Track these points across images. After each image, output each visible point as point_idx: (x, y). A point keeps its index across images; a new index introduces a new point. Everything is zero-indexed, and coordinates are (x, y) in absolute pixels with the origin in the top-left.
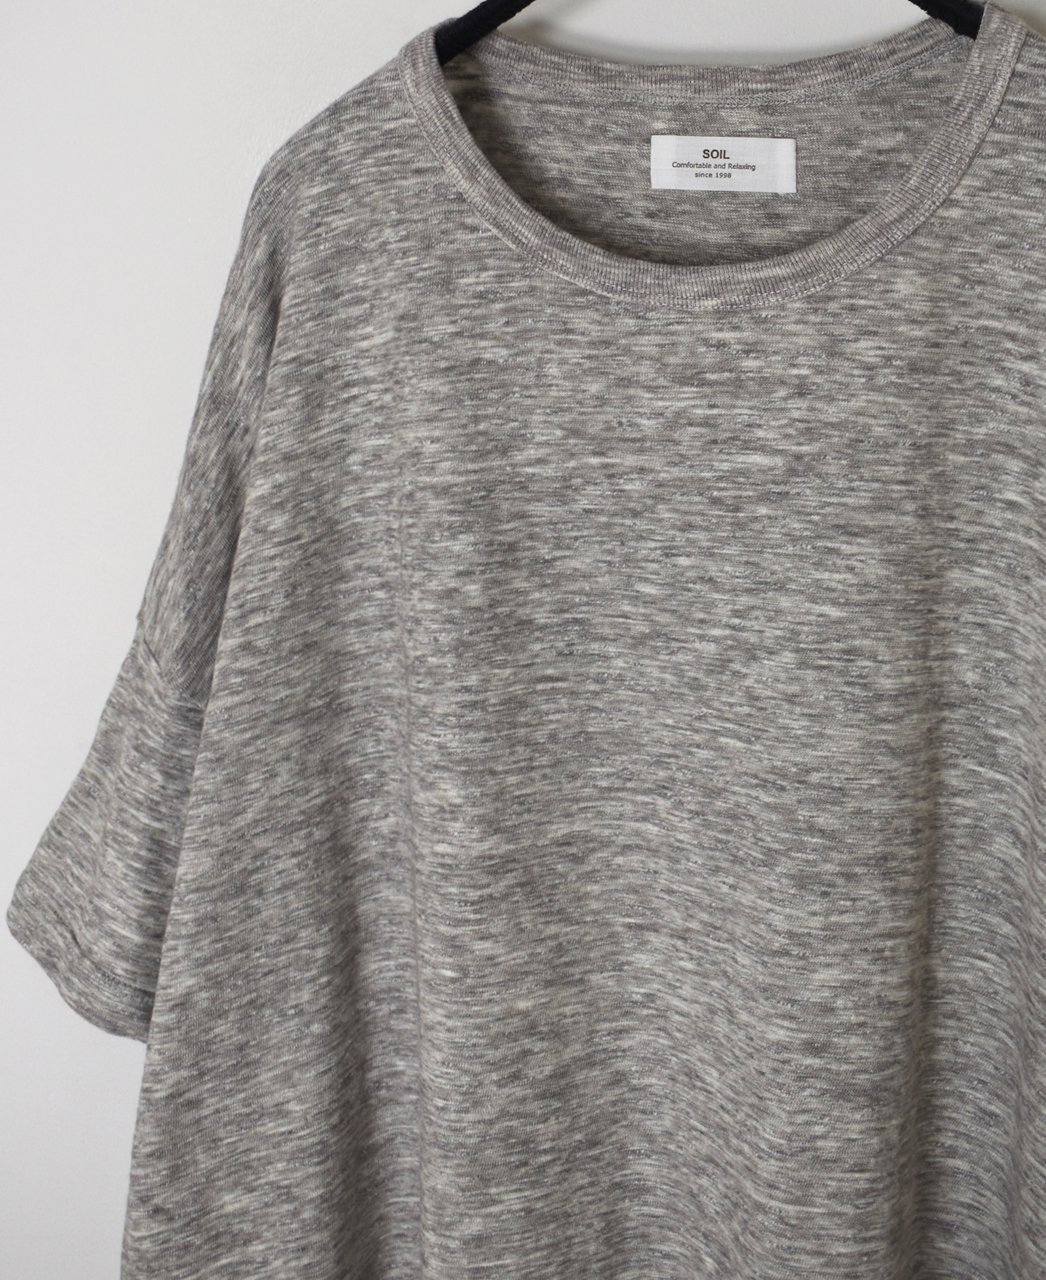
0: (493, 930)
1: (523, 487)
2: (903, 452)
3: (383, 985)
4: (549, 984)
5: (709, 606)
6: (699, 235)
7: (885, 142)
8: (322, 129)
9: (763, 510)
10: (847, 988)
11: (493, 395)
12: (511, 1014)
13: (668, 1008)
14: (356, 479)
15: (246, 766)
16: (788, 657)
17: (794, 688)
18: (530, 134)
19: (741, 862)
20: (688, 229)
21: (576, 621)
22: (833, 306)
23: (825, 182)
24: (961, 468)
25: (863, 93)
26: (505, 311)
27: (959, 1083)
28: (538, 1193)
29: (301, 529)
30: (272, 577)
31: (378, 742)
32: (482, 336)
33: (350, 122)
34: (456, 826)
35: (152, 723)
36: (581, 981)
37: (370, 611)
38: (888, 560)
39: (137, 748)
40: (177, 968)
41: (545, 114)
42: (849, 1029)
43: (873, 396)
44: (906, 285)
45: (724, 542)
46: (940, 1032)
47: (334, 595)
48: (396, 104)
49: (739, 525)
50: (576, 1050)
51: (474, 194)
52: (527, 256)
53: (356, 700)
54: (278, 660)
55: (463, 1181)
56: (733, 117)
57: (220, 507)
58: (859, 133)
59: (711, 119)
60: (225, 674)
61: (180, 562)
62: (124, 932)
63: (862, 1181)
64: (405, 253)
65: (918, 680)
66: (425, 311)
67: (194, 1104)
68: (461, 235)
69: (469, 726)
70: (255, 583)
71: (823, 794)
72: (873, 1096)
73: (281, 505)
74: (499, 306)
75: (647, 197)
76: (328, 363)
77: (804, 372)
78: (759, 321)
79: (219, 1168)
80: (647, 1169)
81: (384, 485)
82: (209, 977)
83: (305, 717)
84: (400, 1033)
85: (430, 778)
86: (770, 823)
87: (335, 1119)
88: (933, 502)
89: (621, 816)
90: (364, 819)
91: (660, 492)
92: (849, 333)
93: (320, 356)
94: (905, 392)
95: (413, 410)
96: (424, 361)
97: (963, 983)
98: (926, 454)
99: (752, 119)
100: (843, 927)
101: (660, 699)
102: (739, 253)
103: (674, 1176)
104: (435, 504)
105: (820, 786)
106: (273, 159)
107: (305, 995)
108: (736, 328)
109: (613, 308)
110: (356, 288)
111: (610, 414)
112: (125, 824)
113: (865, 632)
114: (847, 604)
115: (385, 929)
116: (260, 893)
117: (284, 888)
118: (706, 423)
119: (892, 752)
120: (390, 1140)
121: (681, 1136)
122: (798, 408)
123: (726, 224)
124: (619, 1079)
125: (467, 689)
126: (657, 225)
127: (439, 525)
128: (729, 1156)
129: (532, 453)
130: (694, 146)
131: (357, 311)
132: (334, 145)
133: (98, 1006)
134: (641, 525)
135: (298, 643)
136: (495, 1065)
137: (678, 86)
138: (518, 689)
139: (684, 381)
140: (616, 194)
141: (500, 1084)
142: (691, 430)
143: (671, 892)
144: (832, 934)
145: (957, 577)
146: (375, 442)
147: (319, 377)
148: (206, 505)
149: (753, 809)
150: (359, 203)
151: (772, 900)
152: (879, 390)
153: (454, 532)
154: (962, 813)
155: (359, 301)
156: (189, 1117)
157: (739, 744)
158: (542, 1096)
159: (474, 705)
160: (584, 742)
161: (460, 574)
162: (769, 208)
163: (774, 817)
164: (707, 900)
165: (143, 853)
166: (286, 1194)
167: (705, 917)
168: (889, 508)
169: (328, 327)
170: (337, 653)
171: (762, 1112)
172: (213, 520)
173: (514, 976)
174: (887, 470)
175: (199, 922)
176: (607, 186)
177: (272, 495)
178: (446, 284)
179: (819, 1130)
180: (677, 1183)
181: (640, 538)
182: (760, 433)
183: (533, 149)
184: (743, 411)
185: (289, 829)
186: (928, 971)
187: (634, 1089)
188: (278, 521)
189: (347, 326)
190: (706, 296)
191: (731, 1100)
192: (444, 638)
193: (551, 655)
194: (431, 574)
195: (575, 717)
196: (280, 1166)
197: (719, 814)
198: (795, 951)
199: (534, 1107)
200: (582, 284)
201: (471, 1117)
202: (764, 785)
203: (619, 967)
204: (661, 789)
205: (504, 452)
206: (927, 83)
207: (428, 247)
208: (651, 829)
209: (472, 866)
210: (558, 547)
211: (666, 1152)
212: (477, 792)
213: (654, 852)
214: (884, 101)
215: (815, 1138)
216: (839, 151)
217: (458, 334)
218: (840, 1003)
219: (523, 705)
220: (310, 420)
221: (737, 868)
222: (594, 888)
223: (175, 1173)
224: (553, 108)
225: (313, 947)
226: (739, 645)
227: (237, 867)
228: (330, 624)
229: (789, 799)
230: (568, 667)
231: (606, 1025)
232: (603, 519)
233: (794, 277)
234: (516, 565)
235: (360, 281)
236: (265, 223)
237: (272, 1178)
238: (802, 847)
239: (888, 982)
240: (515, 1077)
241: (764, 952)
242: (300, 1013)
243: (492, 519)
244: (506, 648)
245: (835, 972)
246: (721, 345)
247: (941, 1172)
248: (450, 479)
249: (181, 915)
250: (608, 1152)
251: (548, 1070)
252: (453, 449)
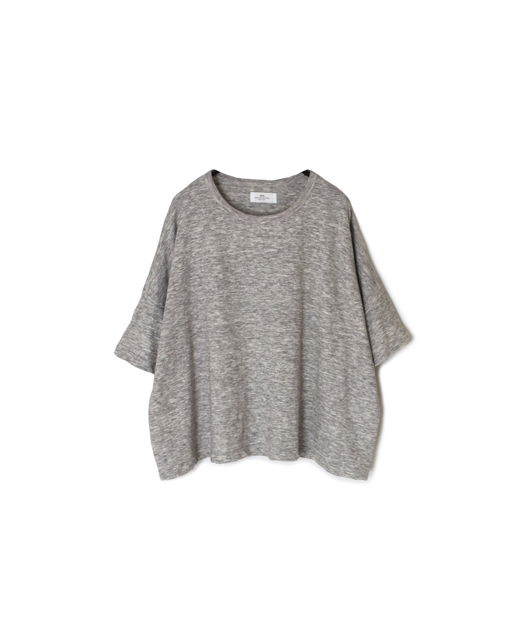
0: (226, 339)
1: (229, 257)
2: (297, 248)
3: (198, 358)
4: (235, 349)
5: (264, 277)
6: (259, 211)
7: (292, 194)
8: (188, 190)
9: (273, 259)
10: (290, 341)
11: (223, 240)
12: (229, 354)
13: (256, 353)
14: (194, 257)
15: (175, 313)
16: (279, 284)
17: (280, 290)
18: (227, 191)
19: (270, 322)
20: (257, 209)
21: (238, 282)
22: (285, 223)
23: (282, 201)
24: (306, 251)
25: (288, 185)
26: (225, 224)
27: (307, 363)
28: (234, 388)
29: (184, 267)
30: (179, 276)
31: (197, 309)
32: (221, 229)
33: (194, 188)
34: (218, 320)
35: (150, 309)
36: (240, 349)
37: (196, 283)
38: (295, 267)
39: (147, 314)
40: (162, 353)
41: (230, 188)
42: (290, 349)
43: (292, 238)
44: (298, 219)
45: (267, 265)
46: (304, 354)
47: (189, 280)
48: (204, 185)
49: (269, 262)
50: (239, 362)
51: (219, 202)
52: (229, 214)
53: (193, 301)
54: (180, 292)
55: (221, 386)
56: (265, 189)
57: (164, 265)
58: (288, 192)
59: (261, 189)
60: (170, 295)
61: (156, 276)
62: (147, 350)
63: (293, 376)
64: (206, 213)
65: (300, 288)
66: (210, 224)
67: (165, 381)
68: (217, 210)
69: (221, 301)
70: (176, 277)
71: (285, 308)
72: (294, 361)
73: (180, 262)
74: (224, 223)
75: (249, 204)
76: (189, 235)
77: (280, 234)
78: (272, 226)
79: (169, 394)
80: (251, 385)
81: (200, 258)
82: (168, 355)
83: (185, 304)
84: (201, 368)
85: (213, 311)
86: (276, 314)
87: (190, 384)
88: (302, 257)
89: (247, 318)
90: (194, 325)
91: (254, 257)
92: (288, 227)
93: (187, 233)
94: (297, 238)
95: (208, 243)
96: (210, 234)
97: (307, 344)
98: (301, 249)
99: (269, 190)
100: (289, 331)
101: (254, 295)
102: (266, 214)
103: (257, 385)
104: (213, 260)
105: (284, 306)
106: (177, 195)
107: (185, 359)
108: (268, 227)
109: (246, 224)
110: (194, 220)
111: (245, 243)
112: (146, 329)
113: (291, 279)
114: (289, 274)
115: (198, 347)
116: (177, 338)
117: (181, 337)
118: (263, 244)
119: (296, 300)
120: (199, 390)
121: (258, 377)
122: (279, 241)
123: (264, 209)
124: (246, 368)
125: (220, 294)
126: (251, 209)
127: (214, 264)
128: (269, 377)
129: (230, 250)
130: (258, 194)
131: (194, 225)
132: (191, 193)
133: (142, 365)
134: (251, 263)
135: (183, 289)
136: (226, 364)
137: (255, 183)
138: (228, 294)
139: (259, 236)
140: (244, 203)
141: (227, 367)
142: (260, 245)
143: (256, 331)
144: (287, 332)
145: (306, 271)
146: (198, 250)
147: (187, 238)
148: (161, 264)
149: (273, 312)
150: (196, 204)
151: (277, 327)
152: (293, 237)
153: (217, 265)
154: (307, 313)
155: (195, 223)
156: (164, 383)
157: (270, 301)
158: (234, 370)
159: (221, 297)
160: (240, 304)
161: (218, 273)
162: (272, 206)
163: (277, 312)
164: (263, 330)
165: (150, 334)
166: (182, 398)
167: (263, 334)
168: (295, 258)
169: (189, 228)
170: (190, 292)
171: (276, 365)
172: (163, 267)
173: (229, 347)
174: (295, 251)
175: (166, 344)
176: (242, 201)
177: (179, 260)
178: (214, 219)
179: (286, 367)
180: (257, 387)
181: (251, 265)
182: (273, 245)
183: (228, 194)
184: (270, 241)
185: (182, 326)
186: (302, 342)
187: (249, 370)
188: (180, 265)
189: (192, 228)
190: (263, 221)
191: (269, 366)
192: (215, 285)
193: (234, 288)
194: (212, 273)
195: (238, 300)
196: (181, 393)
197: (266, 314)
198: (281, 335)
199: (233, 372)
200: (240, 219)
201: (222, 373)
202: (275, 307)
203: (246, 347)
204: (254, 312)
205: (225, 251)
206: (299, 184)
207: (211, 212)
208: (252, 319)
209: (222, 327)
210: (235, 268)
211: (255, 381)
212: (222, 313)
213: (253, 324)
214: (292, 187)
215: (285, 368)
216: (284, 196)
217: (217, 229)
218: (289, 344)
219: (229, 297)
220: (185, 246)
221: (270, 323)
222: (242, 332)
223: (162, 395)
224: (231, 187)
225: (186, 349)
226: (269, 283)
227: (173, 333)
228: (188, 286)
229: (279, 309)
230: (237, 290)
231: (244, 358)
232: (243, 262)
233: (278, 218)
234: (228, 271)
235: (195, 219)
236: (175, 208)
237: (179, 395)
238: (282, 317)
239: (296, 341)
240: (230, 366)
241: (275, 337)
242: (184, 362)
243: (224, 263)
244: (227, 287)
245: (288, 339)
246: (265, 230)
247: (304, 380)
248: (216, 255)
249: (162, 343)
250: (245, 382)
251: (235, 365)
252: (217, 250)
